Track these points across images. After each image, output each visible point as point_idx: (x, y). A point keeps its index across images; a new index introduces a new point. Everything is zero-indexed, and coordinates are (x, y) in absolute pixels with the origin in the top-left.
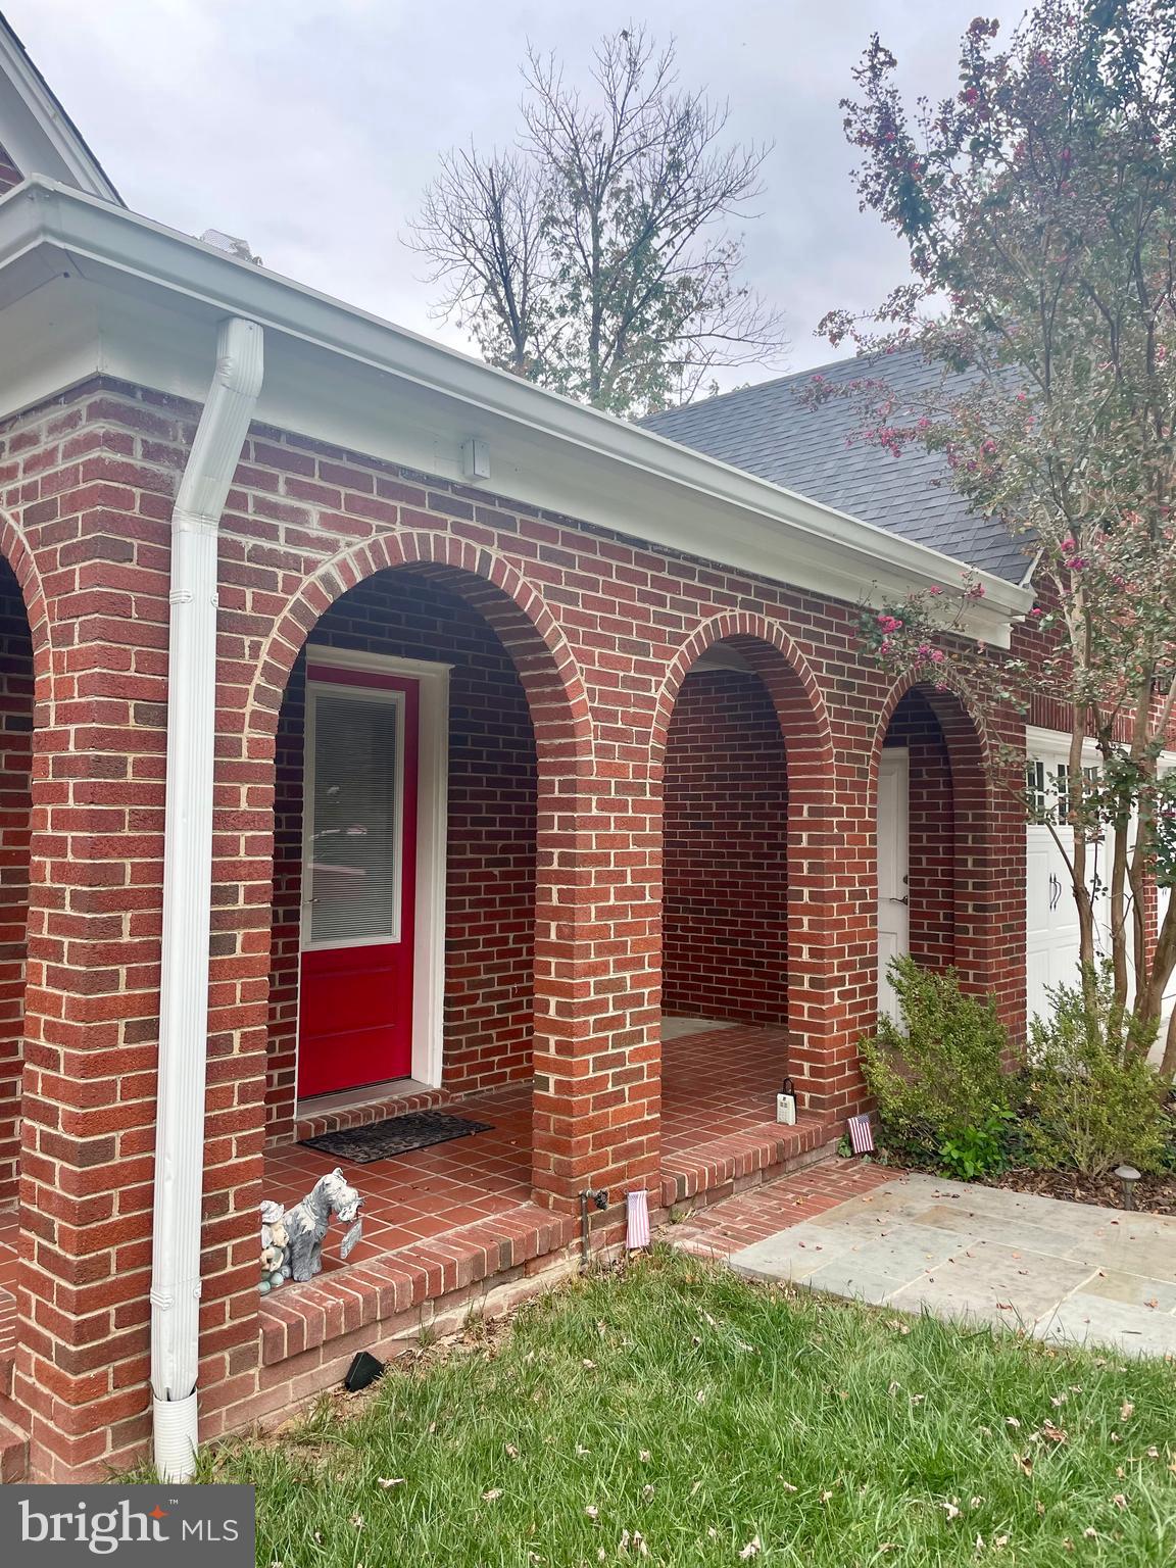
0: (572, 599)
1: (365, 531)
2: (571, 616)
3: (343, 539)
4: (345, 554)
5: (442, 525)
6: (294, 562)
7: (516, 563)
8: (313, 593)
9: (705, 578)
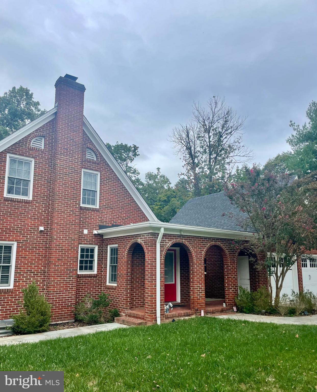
0: (192, 244)
1: (171, 241)
2: (192, 246)
3: (169, 242)
4: (170, 243)
5: (178, 239)
6: (165, 245)
7: (186, 241)
8: (167, 247)
9: (209, 239)
